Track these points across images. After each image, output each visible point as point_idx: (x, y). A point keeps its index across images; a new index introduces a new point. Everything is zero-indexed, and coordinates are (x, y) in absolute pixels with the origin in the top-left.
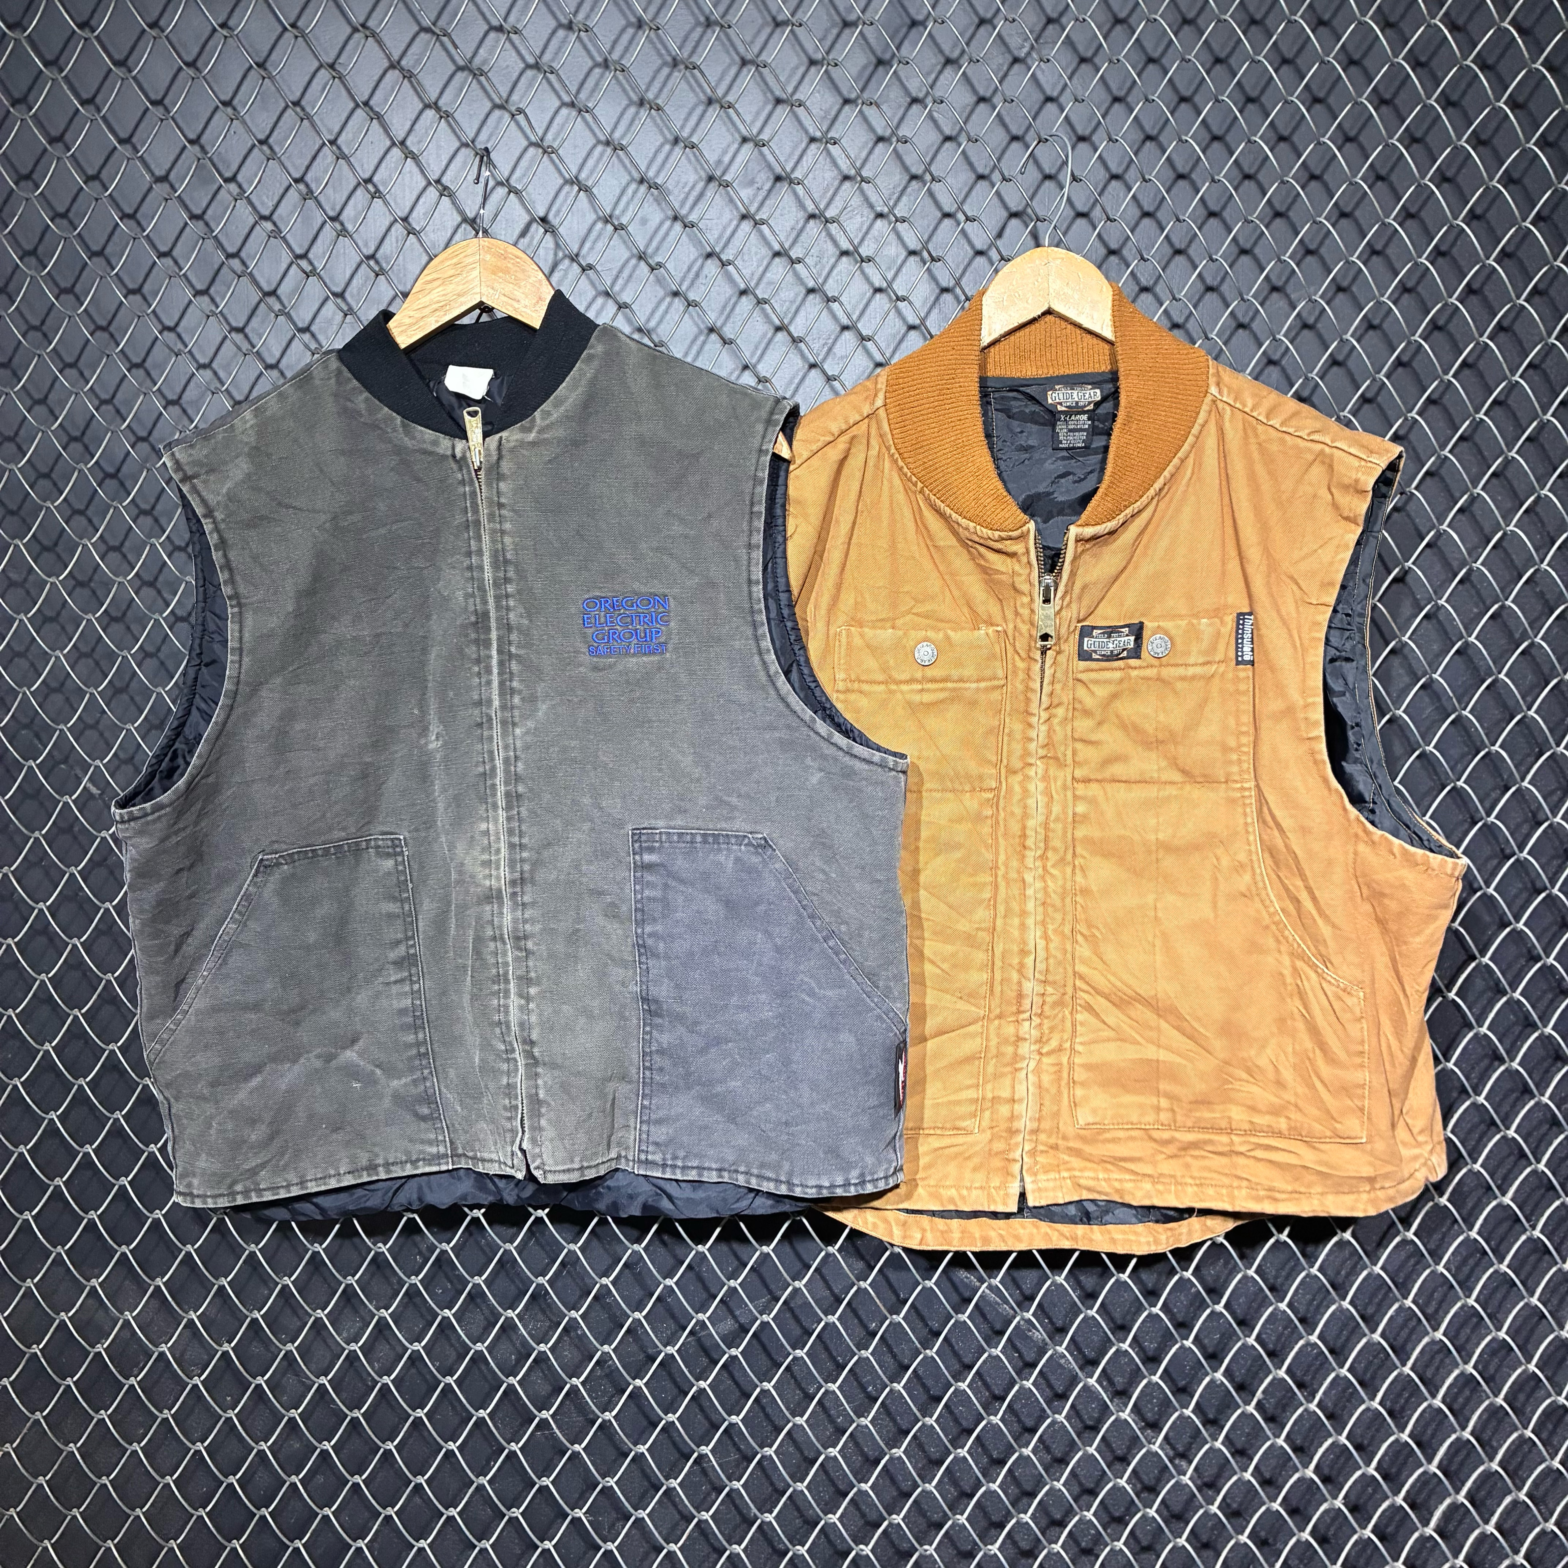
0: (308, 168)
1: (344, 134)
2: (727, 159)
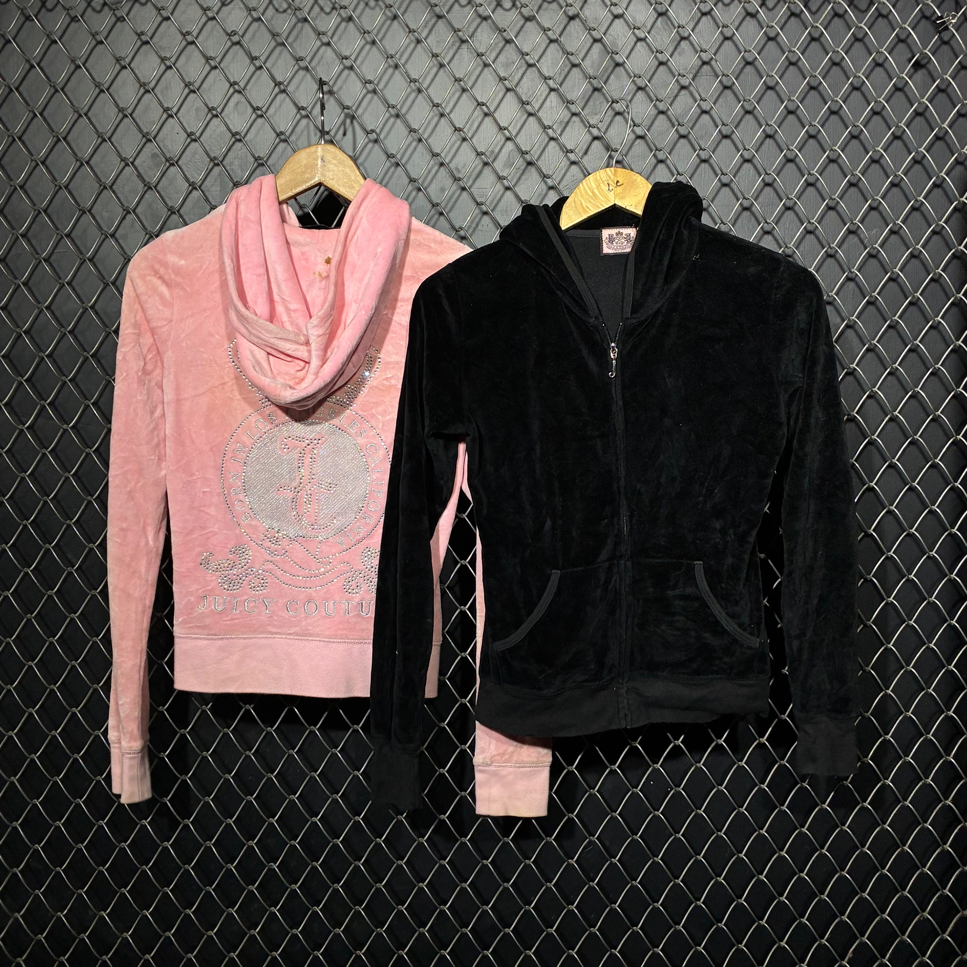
0: (225, 156)
1: (249, 135)
2: (497, 151)
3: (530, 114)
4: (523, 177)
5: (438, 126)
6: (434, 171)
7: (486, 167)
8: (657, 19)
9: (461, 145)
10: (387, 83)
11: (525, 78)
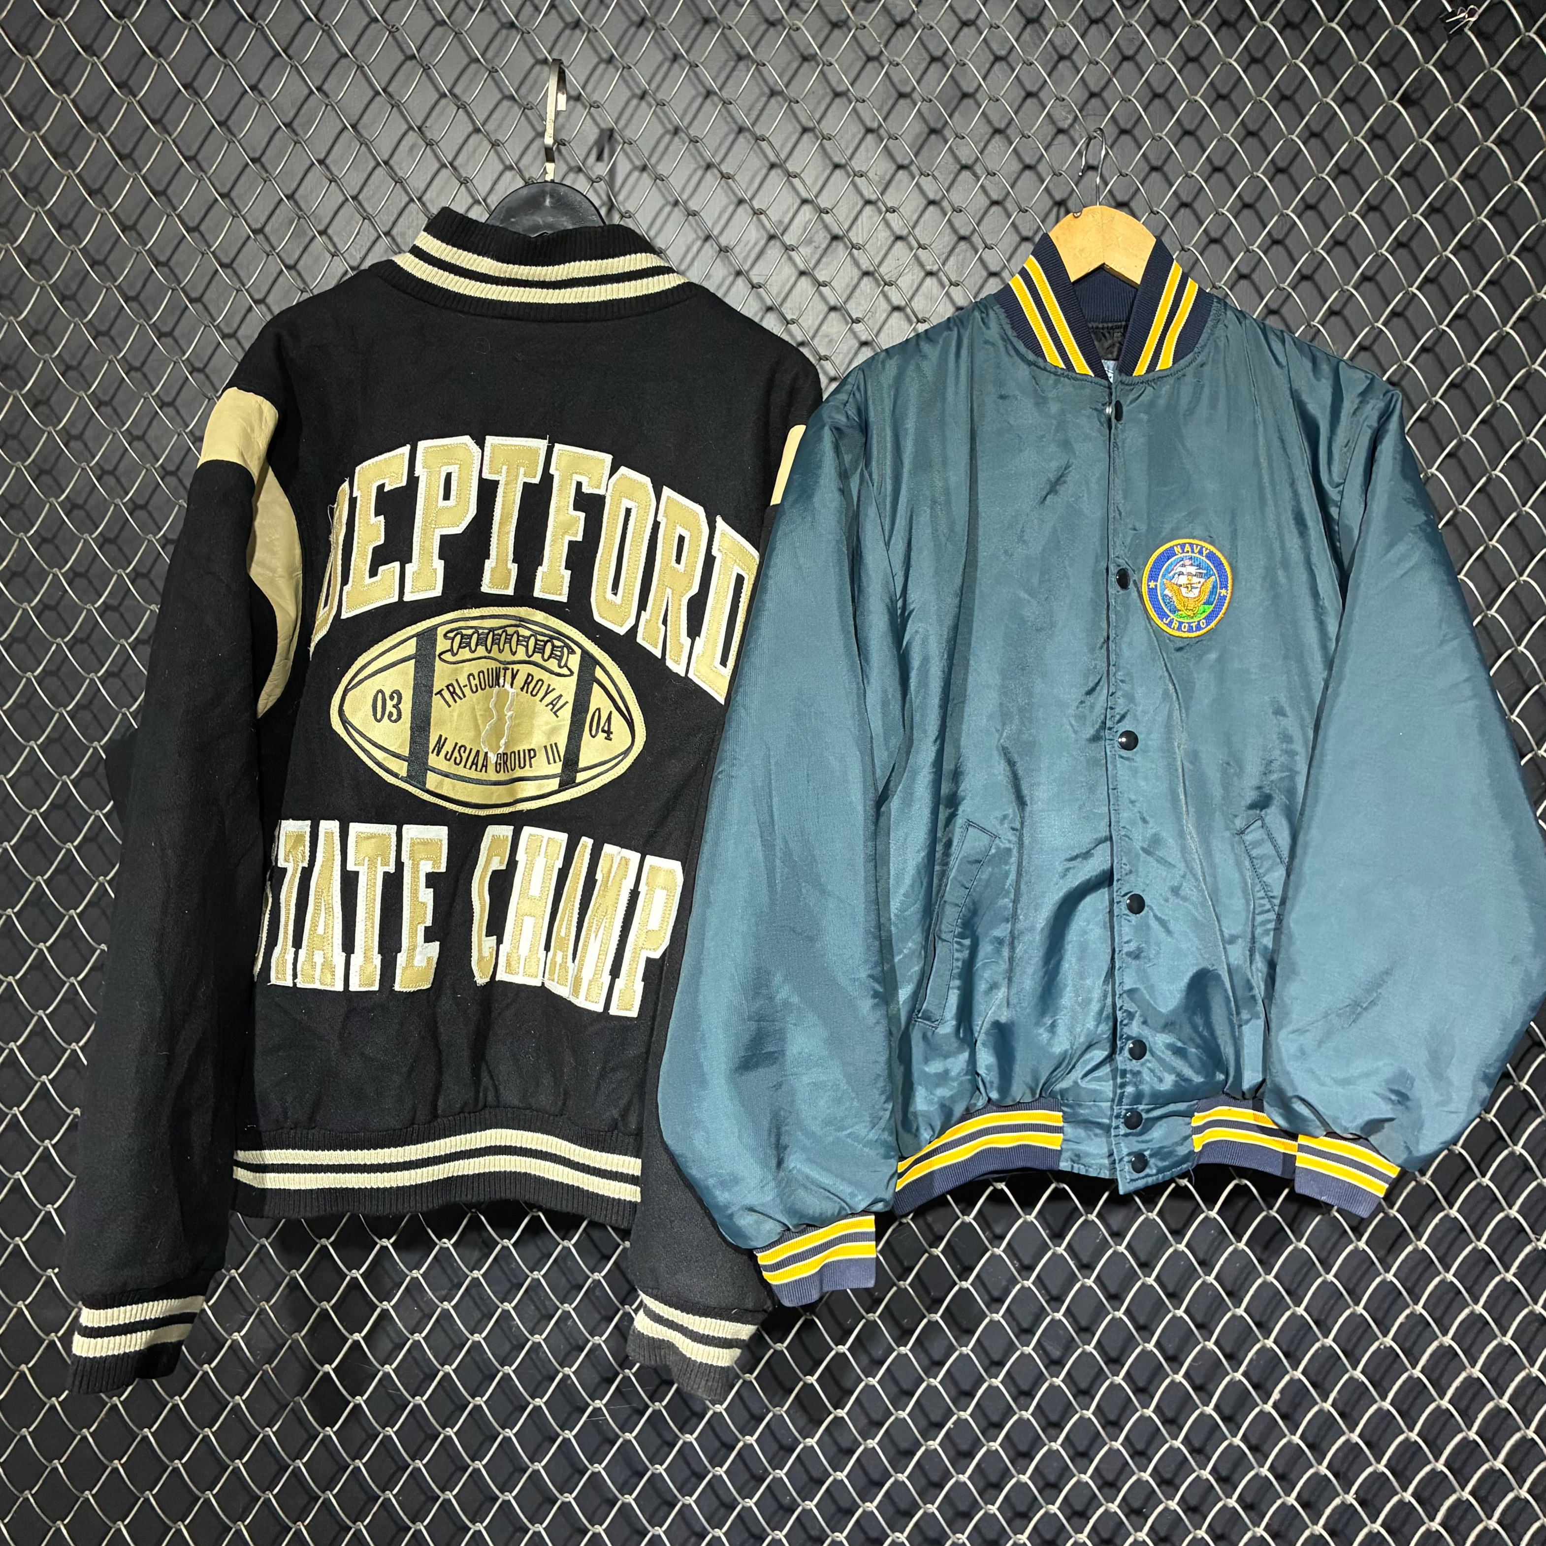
3: (837, 166)
4: (824, 260)
5: (703, 184)
6: (695, 249)
7: (772, 242)
8: (1024, 28)
9: (735, 211)
10: (629, 121)
11: (829, 113)
